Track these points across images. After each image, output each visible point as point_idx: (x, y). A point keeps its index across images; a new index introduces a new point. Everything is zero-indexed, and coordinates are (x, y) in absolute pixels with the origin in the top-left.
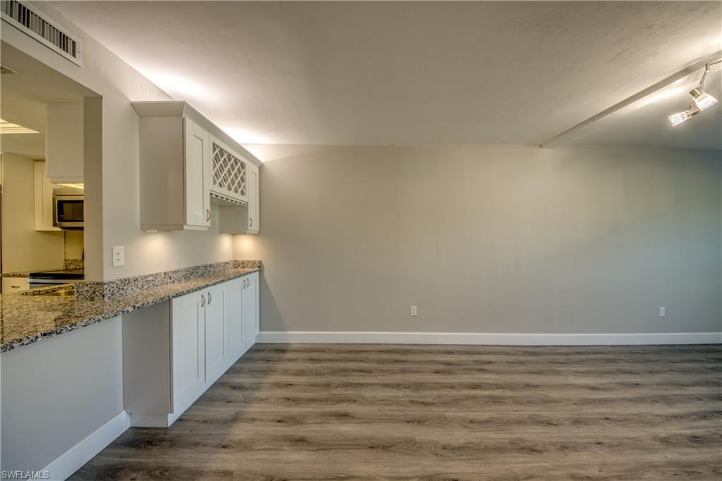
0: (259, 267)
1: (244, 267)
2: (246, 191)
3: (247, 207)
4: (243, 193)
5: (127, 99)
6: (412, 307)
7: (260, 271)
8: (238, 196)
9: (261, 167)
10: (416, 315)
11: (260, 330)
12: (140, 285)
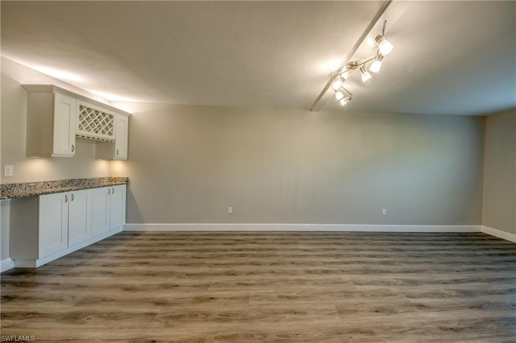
0: (127, 181)
1: (116, 181)
2: (114, 133)
3: (115, 143)
4: (110, 134)
5: (19, 83)
6: (229, 208)
7: (127, 184)
8: (106, 136)
9: (130, 117)
10: (231, 212)
11: (126, 223)
12: (24, 188)
